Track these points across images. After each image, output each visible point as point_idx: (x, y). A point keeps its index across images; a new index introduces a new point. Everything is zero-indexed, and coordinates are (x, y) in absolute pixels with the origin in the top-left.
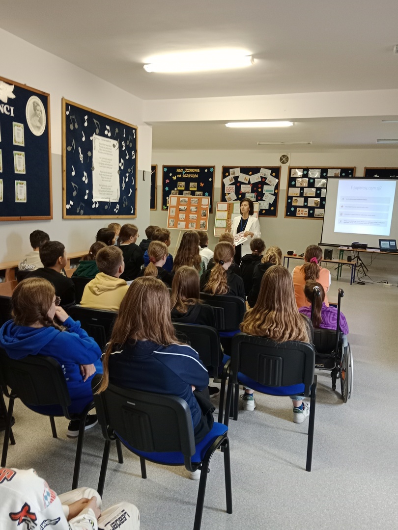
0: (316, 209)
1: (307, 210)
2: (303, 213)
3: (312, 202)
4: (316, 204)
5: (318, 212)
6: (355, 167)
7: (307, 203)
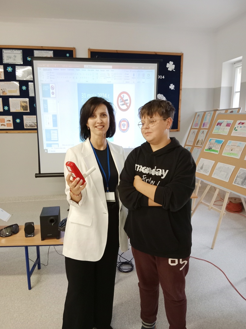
0: (25, 117)
1: (10, 118)
2: (5, 124)
3: (16, 105)
4: (25, 108)
5: (28, 120)
6: (75, 48)
7: (9, 106)
